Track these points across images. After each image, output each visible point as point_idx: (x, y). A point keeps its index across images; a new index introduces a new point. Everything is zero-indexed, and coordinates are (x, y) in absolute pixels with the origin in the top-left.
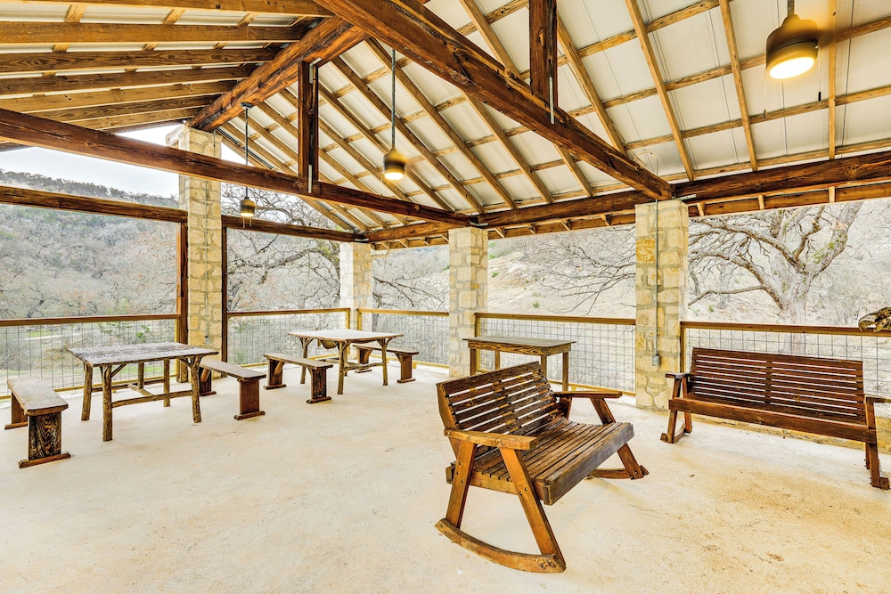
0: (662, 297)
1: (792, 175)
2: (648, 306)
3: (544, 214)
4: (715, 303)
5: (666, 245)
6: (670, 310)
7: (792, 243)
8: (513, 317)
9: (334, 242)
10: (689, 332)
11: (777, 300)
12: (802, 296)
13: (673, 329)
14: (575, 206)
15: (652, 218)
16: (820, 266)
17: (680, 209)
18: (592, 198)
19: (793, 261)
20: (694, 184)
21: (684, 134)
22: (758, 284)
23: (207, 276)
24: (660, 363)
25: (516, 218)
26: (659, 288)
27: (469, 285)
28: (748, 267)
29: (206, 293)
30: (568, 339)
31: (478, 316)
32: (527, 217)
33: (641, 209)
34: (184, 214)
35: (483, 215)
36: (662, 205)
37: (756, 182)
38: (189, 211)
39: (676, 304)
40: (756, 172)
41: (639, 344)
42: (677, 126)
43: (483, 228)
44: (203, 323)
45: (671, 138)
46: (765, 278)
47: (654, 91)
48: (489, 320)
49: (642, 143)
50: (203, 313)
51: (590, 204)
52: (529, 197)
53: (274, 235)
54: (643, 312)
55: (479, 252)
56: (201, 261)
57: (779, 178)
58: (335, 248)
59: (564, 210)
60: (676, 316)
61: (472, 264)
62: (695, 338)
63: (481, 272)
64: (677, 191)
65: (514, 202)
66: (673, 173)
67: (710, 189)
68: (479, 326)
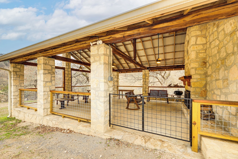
0: (146, 83)
1: (161, 67)
2: (144, 84)
3: (129, 70)
4: (152, 84)
5: (146, 76)
6: (147, 85)
7: (163, 75)
8: (124, 86)
9: (86, 73)
10: (149, 88)
11: (161, 83)
12: (164, 83)
13: (147, 87)
14: (134, 69)
15: (145, 72)
16: (167, 78)
17: (148, 71)
18: (136, 68)
19: (163, 77)
20: (150, 68)
21: (149, 61)
22: (158, 81)
23: (69, 80)
24: (146, 92)
25: (124, 70)
26: (146, 82)
27: (116, 81)
28: (157, 78)
29: (68, 83)
30: (133, 89)
31: (118, 86)
32: (126, 70)
33: (143, 71)
34: (65, 68)
35: (118, 69)
36: (146, 70)
37: (157, 68)
38: (65, 67)
39: (148, 84)
40: (157, 67)
41: (143, 90)
42: (148, 60)
43: (118, 72)
44: (68, 88)
45: (147, 61)
46: (159, 80)
47: (145, 56)
48: (120, 87)
49: (143, 61)
50: (68, 86)
51: (136, 69)
52: (126, 67)
53: (77, 71)
54: (143, 85)
55: (118, 76)
56: (68, 77)
57: (160, 68)
58: (86, 74)
59: (132, 70)
60: (148, 86)
61: (117, 78)
62: (150, 89)
63: (118, 79)
64: (148, 68)
65: (124, 68)
66: (147, 66)
67: (152, 68)
68: (118, 88)
